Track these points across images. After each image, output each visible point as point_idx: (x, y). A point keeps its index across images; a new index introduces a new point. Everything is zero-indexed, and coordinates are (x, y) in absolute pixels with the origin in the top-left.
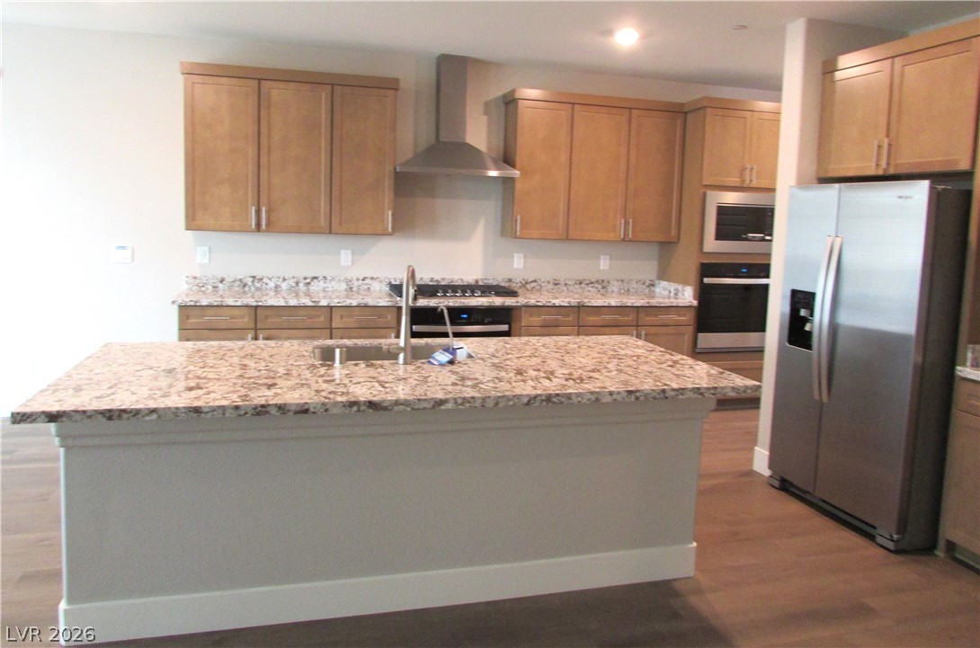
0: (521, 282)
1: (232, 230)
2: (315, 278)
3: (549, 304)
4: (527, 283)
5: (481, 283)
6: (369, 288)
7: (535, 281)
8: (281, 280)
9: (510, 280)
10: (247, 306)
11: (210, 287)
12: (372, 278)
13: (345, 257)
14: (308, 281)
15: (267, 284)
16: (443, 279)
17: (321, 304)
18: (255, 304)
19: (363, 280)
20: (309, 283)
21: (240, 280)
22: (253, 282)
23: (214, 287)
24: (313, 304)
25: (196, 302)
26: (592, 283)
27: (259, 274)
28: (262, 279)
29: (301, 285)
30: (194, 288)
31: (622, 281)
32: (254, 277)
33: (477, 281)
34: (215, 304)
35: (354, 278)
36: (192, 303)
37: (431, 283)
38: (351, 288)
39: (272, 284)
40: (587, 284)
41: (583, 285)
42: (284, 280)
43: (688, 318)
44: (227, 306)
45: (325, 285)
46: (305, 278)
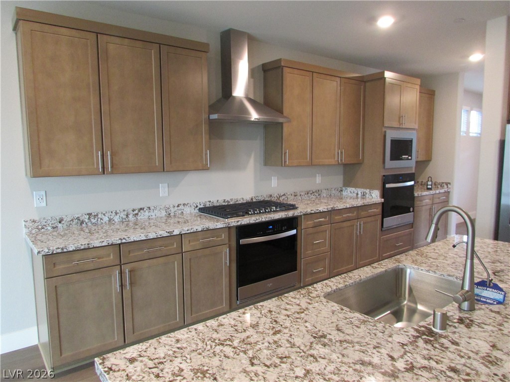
0: (277, 197)
1: (79, 174)
2: (141, 209)
3: (317, 211)
4: (280, 197)
5: (254, 200)
6: (182, 212)
7: (284, 195)
8: (114, 214)
9: (271, 196)
10: (112, 245)
11: (49, 228)
12: (184, 205)
13: (163, 190)
14: (136, 212)
15: (101, 219)
16: (232, 200)
17: (175, 233)
18: (119, 242)
19: (178, 206)
20: (137, 214)
21: (78, 219)
22: (89, 218)
23: (53, 228)
24: (169, 235)
25: (62, 249)
26: (313, 193)
27: (94, 211)
28: (97, 215)
29: (131, 216)
30: (34, 231)
31: (328, 189)
32: (90, 214)
33: (252, 199)
34: (82, 247)
35: (171, 206)
36: (59, 251)
37: (224, 204)
38: (169, 214)
39: (106, 219)
40: (311, 194)
41: (309, 195)
42: (116, 213)
43: (378, 210)
44: (94, 248)
45: (150, 214)
46: (133, 211)
